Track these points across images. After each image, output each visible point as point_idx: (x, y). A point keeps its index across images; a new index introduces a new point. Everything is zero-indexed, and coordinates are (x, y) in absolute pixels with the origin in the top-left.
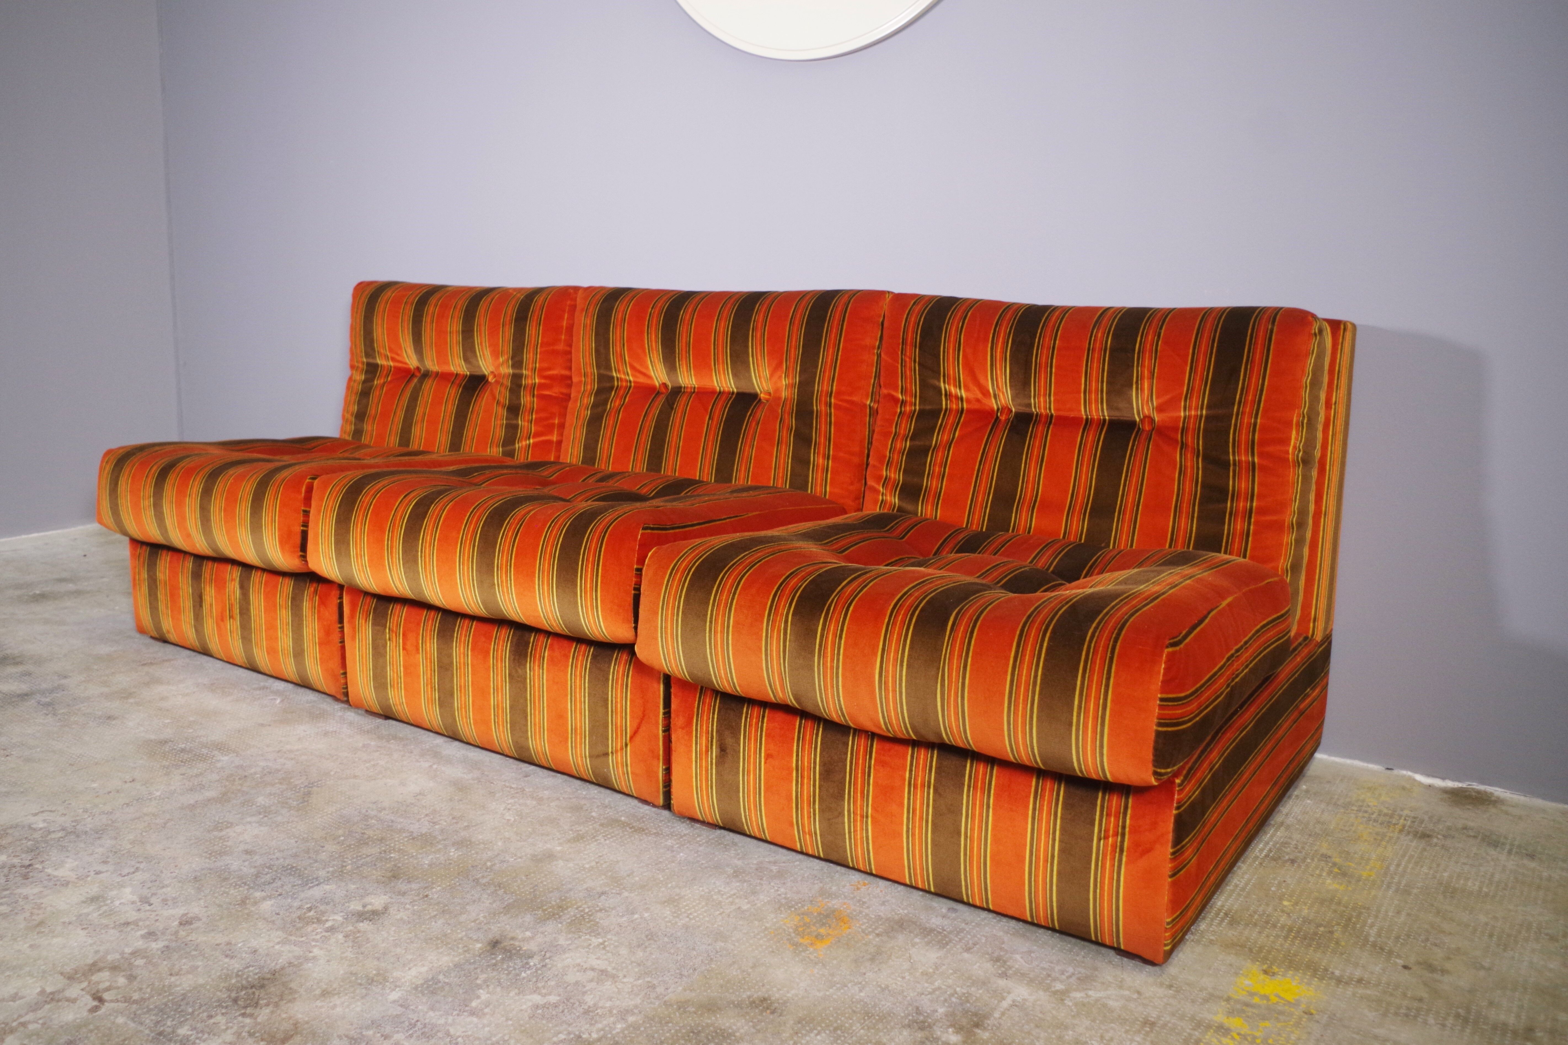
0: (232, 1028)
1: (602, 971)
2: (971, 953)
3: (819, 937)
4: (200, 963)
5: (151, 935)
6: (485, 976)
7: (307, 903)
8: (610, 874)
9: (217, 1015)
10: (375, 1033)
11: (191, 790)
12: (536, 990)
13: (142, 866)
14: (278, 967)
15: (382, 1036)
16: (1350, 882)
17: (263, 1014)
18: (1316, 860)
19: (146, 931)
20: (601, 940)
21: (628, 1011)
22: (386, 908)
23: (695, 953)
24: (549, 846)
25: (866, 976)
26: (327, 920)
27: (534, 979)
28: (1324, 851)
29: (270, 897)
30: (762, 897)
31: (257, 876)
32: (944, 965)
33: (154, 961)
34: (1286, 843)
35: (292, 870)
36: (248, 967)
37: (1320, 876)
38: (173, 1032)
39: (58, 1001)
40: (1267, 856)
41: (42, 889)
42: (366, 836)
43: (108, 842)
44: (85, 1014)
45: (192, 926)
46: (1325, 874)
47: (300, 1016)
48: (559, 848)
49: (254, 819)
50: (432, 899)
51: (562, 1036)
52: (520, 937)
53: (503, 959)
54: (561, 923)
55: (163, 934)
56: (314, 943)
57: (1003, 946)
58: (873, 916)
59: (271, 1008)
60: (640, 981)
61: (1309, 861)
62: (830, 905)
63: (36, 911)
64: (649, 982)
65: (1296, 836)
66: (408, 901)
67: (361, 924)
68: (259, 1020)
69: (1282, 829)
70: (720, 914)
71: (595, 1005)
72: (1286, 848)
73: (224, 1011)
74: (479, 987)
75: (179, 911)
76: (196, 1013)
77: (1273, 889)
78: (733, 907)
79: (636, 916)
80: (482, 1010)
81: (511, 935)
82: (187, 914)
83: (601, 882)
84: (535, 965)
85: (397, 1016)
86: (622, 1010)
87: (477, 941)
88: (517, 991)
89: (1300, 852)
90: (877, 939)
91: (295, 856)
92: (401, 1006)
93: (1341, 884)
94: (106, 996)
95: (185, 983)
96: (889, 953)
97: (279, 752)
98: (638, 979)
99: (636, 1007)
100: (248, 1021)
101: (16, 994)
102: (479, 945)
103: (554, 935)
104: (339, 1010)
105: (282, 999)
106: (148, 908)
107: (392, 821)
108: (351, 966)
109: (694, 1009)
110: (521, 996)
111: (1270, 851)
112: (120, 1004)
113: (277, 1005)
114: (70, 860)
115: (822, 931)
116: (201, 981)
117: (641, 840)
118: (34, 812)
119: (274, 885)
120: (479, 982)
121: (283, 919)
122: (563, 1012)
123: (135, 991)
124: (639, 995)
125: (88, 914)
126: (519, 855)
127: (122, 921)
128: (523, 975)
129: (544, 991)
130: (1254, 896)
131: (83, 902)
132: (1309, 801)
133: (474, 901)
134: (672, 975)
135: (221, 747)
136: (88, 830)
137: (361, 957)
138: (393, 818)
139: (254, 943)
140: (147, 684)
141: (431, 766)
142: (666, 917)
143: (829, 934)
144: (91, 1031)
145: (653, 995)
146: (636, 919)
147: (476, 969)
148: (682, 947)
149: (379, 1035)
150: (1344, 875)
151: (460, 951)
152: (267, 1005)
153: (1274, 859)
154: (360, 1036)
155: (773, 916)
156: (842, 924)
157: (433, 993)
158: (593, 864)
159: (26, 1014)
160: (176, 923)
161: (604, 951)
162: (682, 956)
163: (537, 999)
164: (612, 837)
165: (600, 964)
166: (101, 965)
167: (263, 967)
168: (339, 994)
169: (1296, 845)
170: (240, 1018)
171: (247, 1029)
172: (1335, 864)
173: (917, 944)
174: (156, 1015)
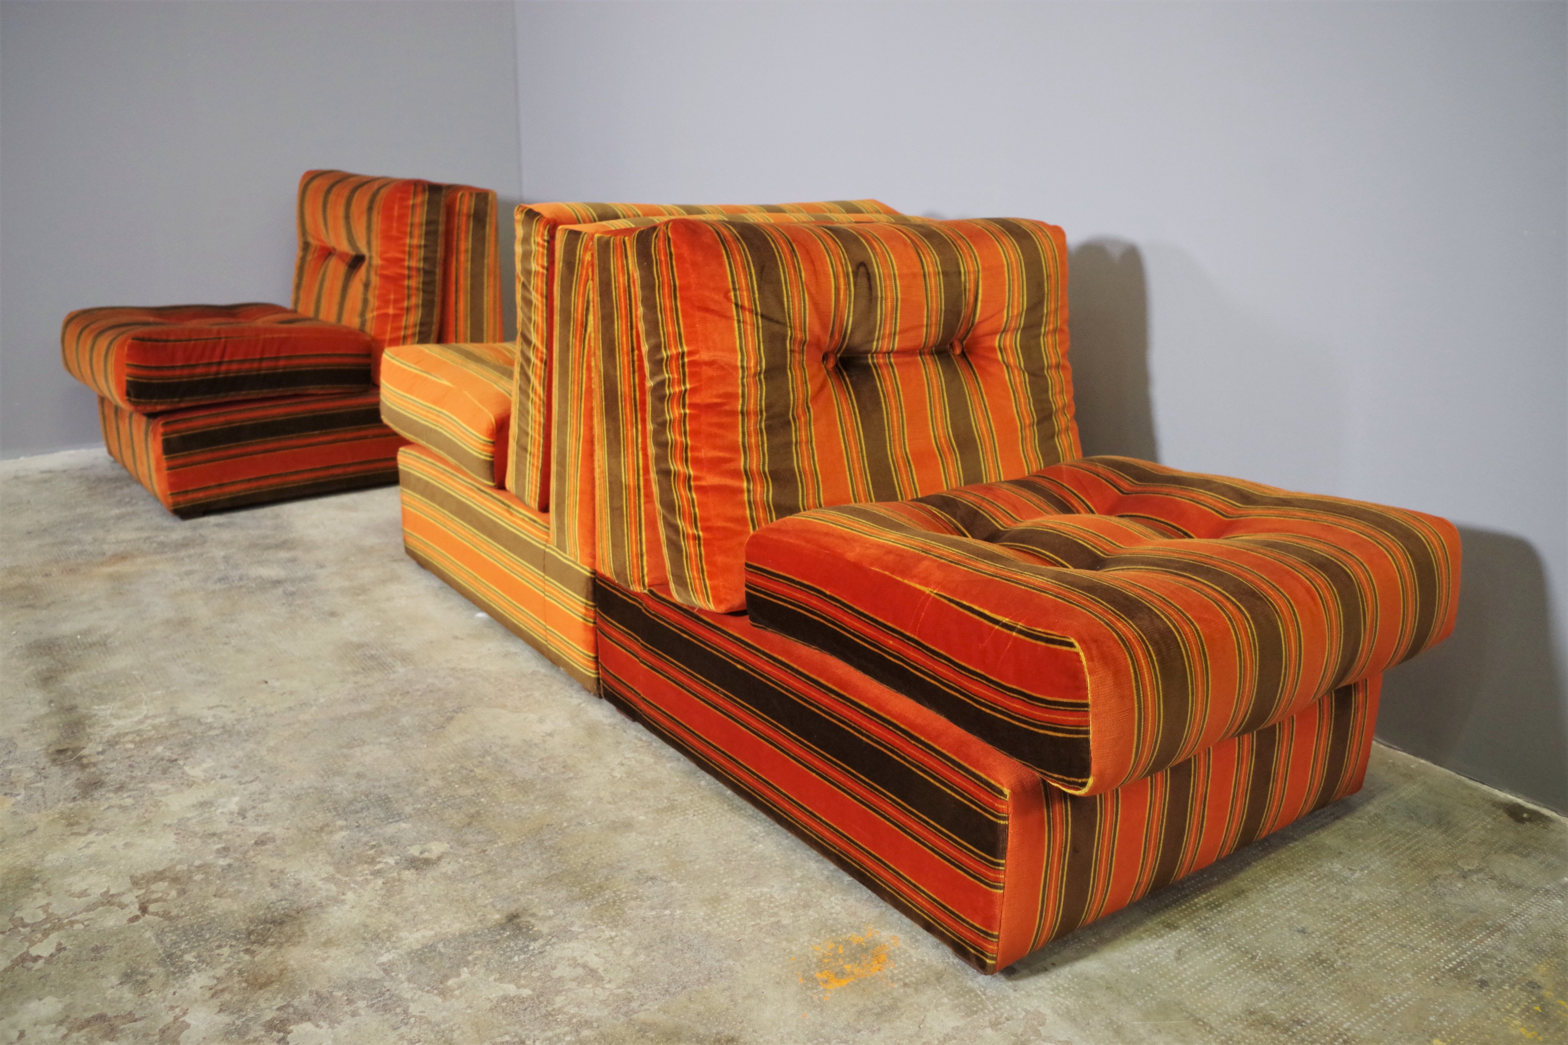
0: (229, 962)
1: (592, 970)
2: (997, 1030)
3: (841, 974)
4: (245, 888)
5: (225, 851)
6: (480, 952)
7: (374, 840)
8: (673, 856)
9: (226, 945)
10: (343, 995)
11: (352, 701)
12: (515, 981)
13: (262, 776)
14: (306, 905)
15: (348, 999)
16: (1546, 1029)
17: (264, 953)
18: (1517, 987)
19: (223, 845)
20: (613, 934)
21: (587, 1024)
22: (439, 858)
23: (697, 968)
24: (634, 814)
25: (859, 1035)
26: (379, 862)
27: (522, 966)
28: (1537, 978)
29: (347, 827)
30: (811, 913)
31: (351, 803)
32: (955, 1038)
33: (211, 878)
34: (1489, 957)
35: (384, 802)
36: (281, 900)
37: (1509, 1012)
38: (181, 956)
39: (112, 905)
40: (1451, 970)
41: (169, 786)
42: (472, 774)
43: (250, 746)
44: (125, 922)
45: (263, 848)
46: (1517, 1010)
47: (292, 962)
48: (642, 818)
49: (387, 740)
50: (487, 855)
51: (507, 1038)
52: (541, 914)
53: (509, 937)
54: (589, 906)
55: (235, 851)
56: (352, 885)
57: (1040, 1028)
58: (915, 960)
59: (273, 948)
60: (621, 990)
61: (1506, 987)
62: (877, 936)
63: (152, 808)
64: (630, 993)
65: (1511, 949)
66: (464, 854)
67: (407, 872)
68: (256, 959)
69: (1497, 935)
70: (753, 926)
71: (559, 1009)
72: (1486, 963)
73: (234, 943)
74: (467, 964)
75: (260, 829)
76: (211, 940)
77: (1432, 1018)
78: (773, 920)
79: (667, 912)
80: (452, 991)
81: (535, 910)
82: (267, 833)
83: (659, 865)
84: (534, 950)
85: (374, 981)
86: (583, 1020)
87: (498, 911)
88: (498, 976)
89: (1501, 973)
90: (901, 991)
91: (397, 786)
92: (385, 970)
93: (1529, 1029)
94: (152, 908)
95: (221, 906)
96: (903, 1010)
97: (453, 669)
98: (620, 988)
99: (598, 1019)
100: (247, 957)
101: (86, 890)
102: (497, 916)
103: (573, 919)
104: (329, 963)
105: (287, 941)
106: (241, 821)
107: (506, 761)
108: (368, 916)
109: (653, 1035)
110: (497, 983)
111: (1461, 963)
112: (157, 917)
113: (281, 945)
114: (209, 760)
115: (848, 967)
116: (235, 908)
117: (730, 821)
118: (211, 705)
119: (359, 815)
120: (470, 958)
121: (343, 854)
122: (526, 1009)
123: (176, 907)
124: (610, 1006)
125: (189, 819)
126: (599, 820)
127: (210, 832)
128: (516, 959)
129: (523, 982)
130: (1399, 1024)
131: (193, 806)
132: (1559, 902)
133: (525, 865)
134: (658, 989)
135: (405, 658)
136: (242, 730)
137: (384, 908)
138: (509, 758)
139: (302, 876)
140: (384, 582)
141: (579, 704)
142: (695, 919)
143: (852, 973)
144: (118, 941)
145: (624, 1009)
146: (665, 915)
147: (476, 942)
148: (689, 958)
149: (346, 998)
150: (1544, 1016)
151: (476, 919)
152: (272, 944)
153: (1459, 977)
154: (328, 996)
155: (807, 938)
156: (876, 962)
157: (421, 962)
158: (664, 842)
159: (81, 913)
160: (253, 842)
161: (609, 948)
162: (682, 969)
163: (511, 989)
164: (704, 813)
165: (594, 961)
166: (167, 874)
167: (295, 902)
168: (339, 945)
169: (1503, 961)
170: (242, 954)
171: (240, 966)
172: (1540, 999)
173: (942, 1004)
174: (178, 935)
